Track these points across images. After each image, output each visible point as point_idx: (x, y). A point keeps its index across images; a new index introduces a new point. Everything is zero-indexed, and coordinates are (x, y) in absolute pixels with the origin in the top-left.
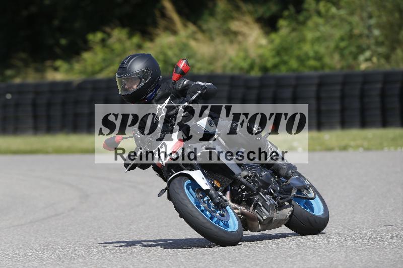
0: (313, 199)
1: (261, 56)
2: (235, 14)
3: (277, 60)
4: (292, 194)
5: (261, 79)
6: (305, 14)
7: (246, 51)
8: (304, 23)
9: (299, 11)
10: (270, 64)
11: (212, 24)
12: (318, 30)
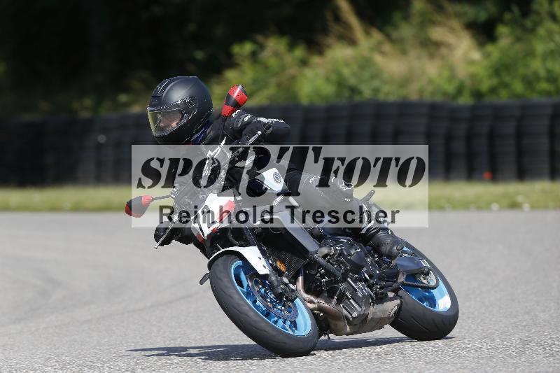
0: (434, 288)
1: (473, 77)
2: (438, 18)
3: (495, 81)
4: (400, 281)
5: (473, 108)
6: (534, 17)
7: (452, 69)
8: (532, 31)
9: (526, 12)
10: (485, 87)
11: (406, 31)
12: (553, 41)
